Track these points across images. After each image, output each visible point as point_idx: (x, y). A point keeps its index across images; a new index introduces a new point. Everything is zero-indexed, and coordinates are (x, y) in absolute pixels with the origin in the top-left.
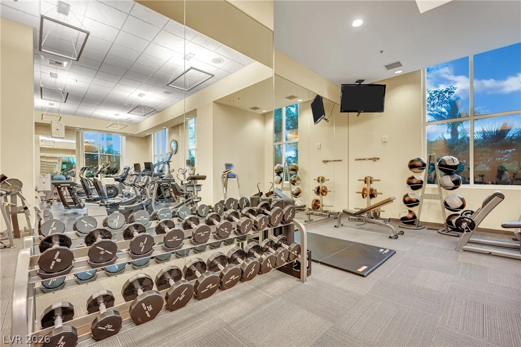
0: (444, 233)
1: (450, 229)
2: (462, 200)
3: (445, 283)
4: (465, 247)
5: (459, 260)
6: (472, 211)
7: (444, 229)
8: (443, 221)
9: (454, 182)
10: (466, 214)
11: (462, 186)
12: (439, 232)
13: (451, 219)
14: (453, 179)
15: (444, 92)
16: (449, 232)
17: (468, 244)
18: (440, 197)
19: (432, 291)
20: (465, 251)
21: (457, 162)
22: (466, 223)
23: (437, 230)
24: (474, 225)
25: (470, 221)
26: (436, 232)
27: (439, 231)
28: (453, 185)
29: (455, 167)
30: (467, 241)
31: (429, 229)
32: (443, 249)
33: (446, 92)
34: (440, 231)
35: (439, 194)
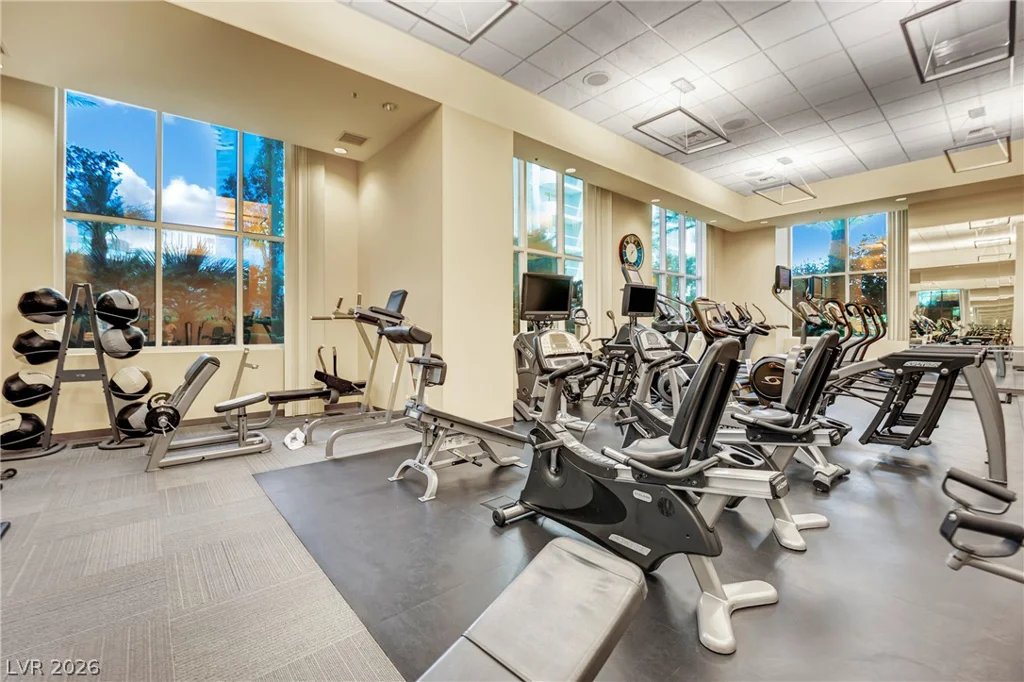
0: (112, 446)
1: (123, 436)
2: (146, 375)
3: (151, 538)
4: (163, 461)
5: (159, 488)
6: (166, 394)
7: (112, 437)
8: (106, 424)
9: (130, 342)
10: (156, 401)
11: (145, 350)
12: (100, 448)
13: (125, 417)
14: (128, 337)
15: (97, 157)
16: (121, 442)
17: (167, 454)
18: (100, 374)
19: (133, 566)
20: (162, 468)
21: (136, 304)
22: (164, 417)
23: (97, 444)
24: (179, 417)
25: (171, 412)
26: (95, 449)
27: (100, 445)
28: (129, 348)
29: (133, 313)
30: (166, 449)
31: (76, 447)
32: (121, 477)
33: (102, 158)
34: (104, 444)
35: (98, 367)
